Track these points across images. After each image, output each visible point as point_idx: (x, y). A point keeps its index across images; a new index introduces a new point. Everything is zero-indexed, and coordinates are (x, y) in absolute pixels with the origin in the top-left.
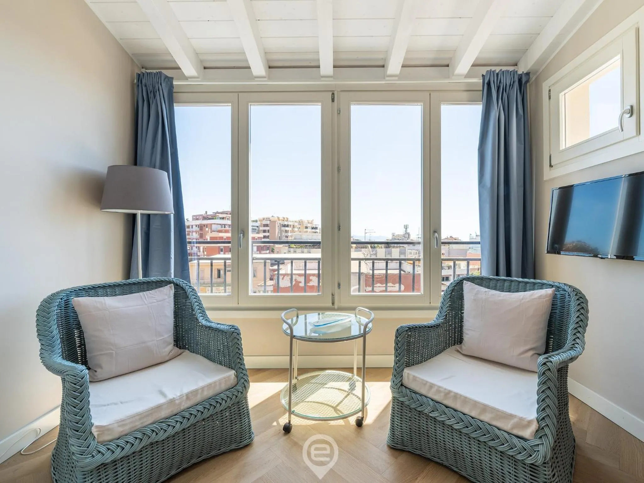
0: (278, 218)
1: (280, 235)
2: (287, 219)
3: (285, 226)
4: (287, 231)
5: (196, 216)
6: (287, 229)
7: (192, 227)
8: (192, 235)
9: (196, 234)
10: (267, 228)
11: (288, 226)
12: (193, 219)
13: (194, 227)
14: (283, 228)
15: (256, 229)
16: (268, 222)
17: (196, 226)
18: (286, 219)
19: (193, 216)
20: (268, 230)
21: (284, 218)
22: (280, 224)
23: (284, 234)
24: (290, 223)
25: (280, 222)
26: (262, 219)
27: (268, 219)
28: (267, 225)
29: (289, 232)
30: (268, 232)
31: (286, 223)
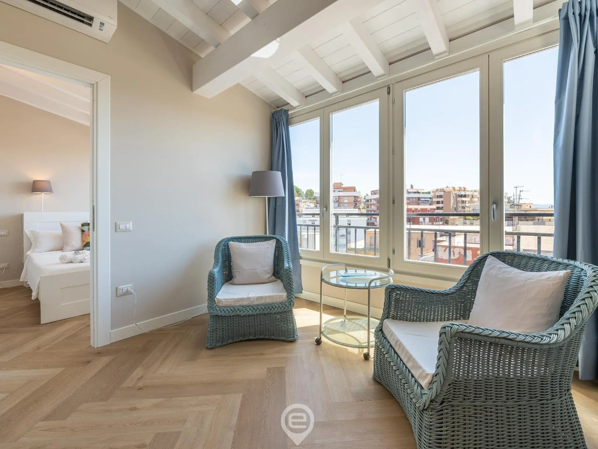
0: (454, 188)
1: (455, 206)
2: (465, 188)
3: (461, 196)
4: (463, 202)
5: (374, 191)
6: (464, 199)
7: (371, 201)
8: (371, 207)
9: (374, 206)
10: (440, 200)
11: (465, 196)
12: (372, 194)
13: (373, 200)
14: (459, 199)
15: (429, 201)
16: (442, 193)
17: (374, 200)
18: (463, 189)
19: (372, 191)
20: (442, 201)
21: (460, 188)
22: (456, 194)
23: (460, 205)
24: (467, 193)
25: (456, 192)
26: (436, 190)
27: (443, 190)
28: (441, 196)
29: (467, 203)
30: (442, 203)
31: (463, 193)
